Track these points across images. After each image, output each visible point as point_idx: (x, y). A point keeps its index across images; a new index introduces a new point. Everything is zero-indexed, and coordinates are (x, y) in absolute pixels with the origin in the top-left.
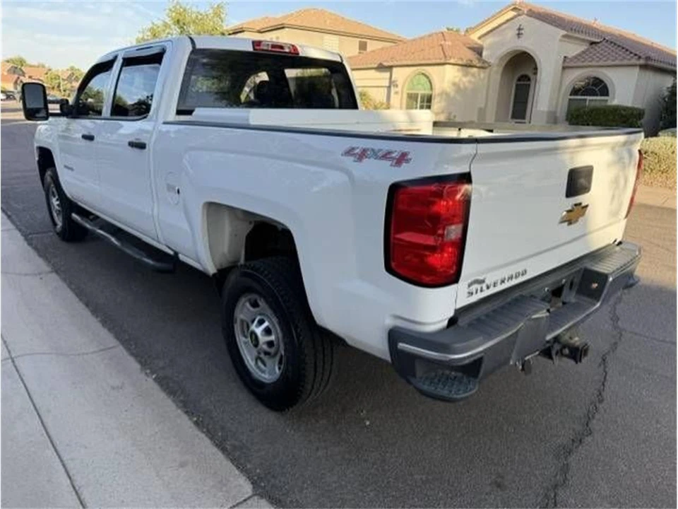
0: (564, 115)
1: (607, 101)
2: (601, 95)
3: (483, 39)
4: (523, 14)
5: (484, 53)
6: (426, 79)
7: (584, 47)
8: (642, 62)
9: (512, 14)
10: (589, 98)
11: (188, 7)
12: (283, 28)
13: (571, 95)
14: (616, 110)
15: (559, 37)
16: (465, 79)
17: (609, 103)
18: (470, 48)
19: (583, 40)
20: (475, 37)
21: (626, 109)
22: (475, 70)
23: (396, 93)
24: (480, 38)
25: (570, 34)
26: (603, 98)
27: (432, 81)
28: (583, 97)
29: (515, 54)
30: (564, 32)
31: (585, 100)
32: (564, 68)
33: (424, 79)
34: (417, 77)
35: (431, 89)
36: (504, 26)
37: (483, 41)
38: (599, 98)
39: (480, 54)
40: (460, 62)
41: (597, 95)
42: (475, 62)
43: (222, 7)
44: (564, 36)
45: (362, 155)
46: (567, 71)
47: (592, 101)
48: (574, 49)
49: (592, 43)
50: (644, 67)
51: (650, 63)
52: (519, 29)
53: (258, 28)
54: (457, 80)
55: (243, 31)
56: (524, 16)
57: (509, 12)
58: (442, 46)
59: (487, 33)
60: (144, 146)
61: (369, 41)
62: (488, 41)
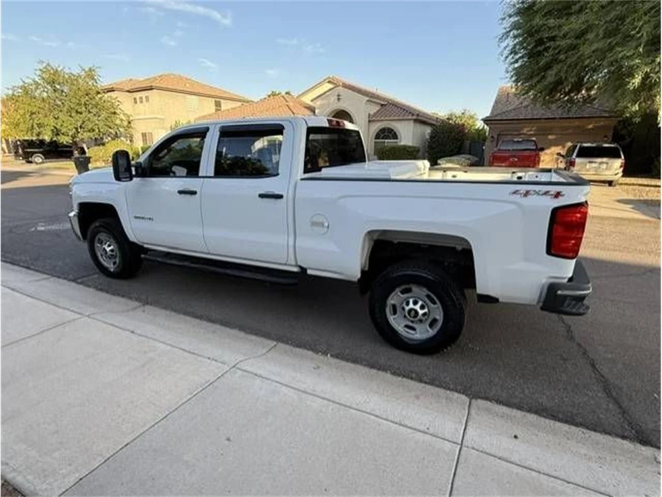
0: (373, 152)
1: (396, 142)
2: (394, 139)
3: (315, 101)
4: (339, 85)
5: (317, 111)
7: (378, 108)
8: (415, 117)
9: (331, 86)
10: (386, 141)
11: (59, 69)
12: (152, 89)
13: (376, 138)
14: (405, 148)
15: (364, 101)
17: (399, 144)
18: (306, 107)
19: (378, 104)
20: (307, 99)
21: (410, 147)
24: (312, 101)
25: (371, 99)
26: (395, 140)
28: (383, 140)
29: (335, 112)
30: (367, 98)
31: (384, 142)
32: (369, 121)
36: (328, 93)
37: (315, 103)
38: (392, 141)
39: (314, 112)
41: (390, 139)
43: (94, 70)
44: (368, 101)
45: (527, 194)
46: (371, 123)
47: (389, 142)
48: (374, 109)
49: (382, 105)
50: (416, 121)
51: (420, 118)
52: (339, 96)
53: (127, 89)
55: (114, 91)
56: (340, 88)
57: (327, 84)
58: (287, 105)
59: (317, 98)
60: (280, 197)
61: (222, 101)
62: (318, 103)
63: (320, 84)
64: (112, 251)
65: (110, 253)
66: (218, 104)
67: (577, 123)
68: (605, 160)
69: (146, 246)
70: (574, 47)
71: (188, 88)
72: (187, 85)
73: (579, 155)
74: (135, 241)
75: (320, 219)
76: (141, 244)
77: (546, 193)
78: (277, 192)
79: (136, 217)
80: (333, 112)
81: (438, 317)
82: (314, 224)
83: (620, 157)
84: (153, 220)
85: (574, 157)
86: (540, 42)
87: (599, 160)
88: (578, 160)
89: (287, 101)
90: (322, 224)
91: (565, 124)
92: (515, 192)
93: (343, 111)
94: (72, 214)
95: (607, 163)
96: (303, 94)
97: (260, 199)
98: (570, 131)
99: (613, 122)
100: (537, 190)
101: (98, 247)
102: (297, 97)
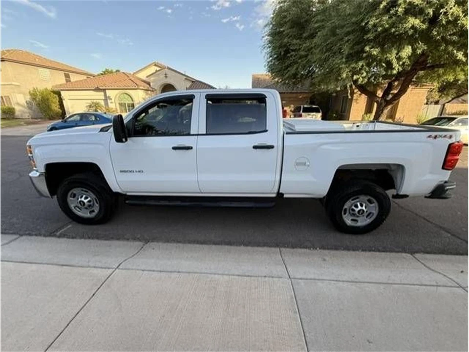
5: (151, 84)
6: (128, 96)
9: (158, 69)
12: (3, 61)
15: (183, 79)
16: (147, 97)
18: (142, 81)
19: (190, 81)
20: (142, 76)
22: (149, 92)
23: (111, 103)
24: (147, 77)
27: (132, 96)
33: (127, 96)
34: (122, 95)
35: (133, 101)
37: (150, 79)
39: (150, 85)
40: (144, 88)
42: (150, 89)
44: (186, 79)
45: (436, 137)
49: (193, 82)
52: (166, 74)
54: (144, 97)
56: (166, 69)
57: (154, 67)
58: (130, 79)
59: (151, 75)
60: (272, 147)
61: (70, 74)
62: (152, 78)
63: (149, 66)
64: (89, 201)
65: (88, 203)
66: (67, 76)
67: (294, 95)
68: (314, 113)
69: (128, 194)
70: (306, 56)
71: (37, 62)
72: (37, 60)
73: (303, 112)
74: (119, 191)
75: (302, 160)
76: (124, 193)
77: (445, 136)
78: (269, 144)
79: (121, 171)
80: (163, 85)
81: (374, 212)
82: (298, 164)
83: (319, 112)
84: (143, 171)
85: (301, 112)
86: (287, 51)
87: (312, 114)
88: (303, 114)
89: (129, 77)
90: (305, 164)
91: (291, 95)
92: (430, 137)
93: (170, 84)
94: (34, 174)
95: (315, 115)
96: (137, 72)
97: (254, 150)
98: (292, 99)
99: (310, 95)
100: (441, 135)
101: (71, 200)
102: (133, 74)
